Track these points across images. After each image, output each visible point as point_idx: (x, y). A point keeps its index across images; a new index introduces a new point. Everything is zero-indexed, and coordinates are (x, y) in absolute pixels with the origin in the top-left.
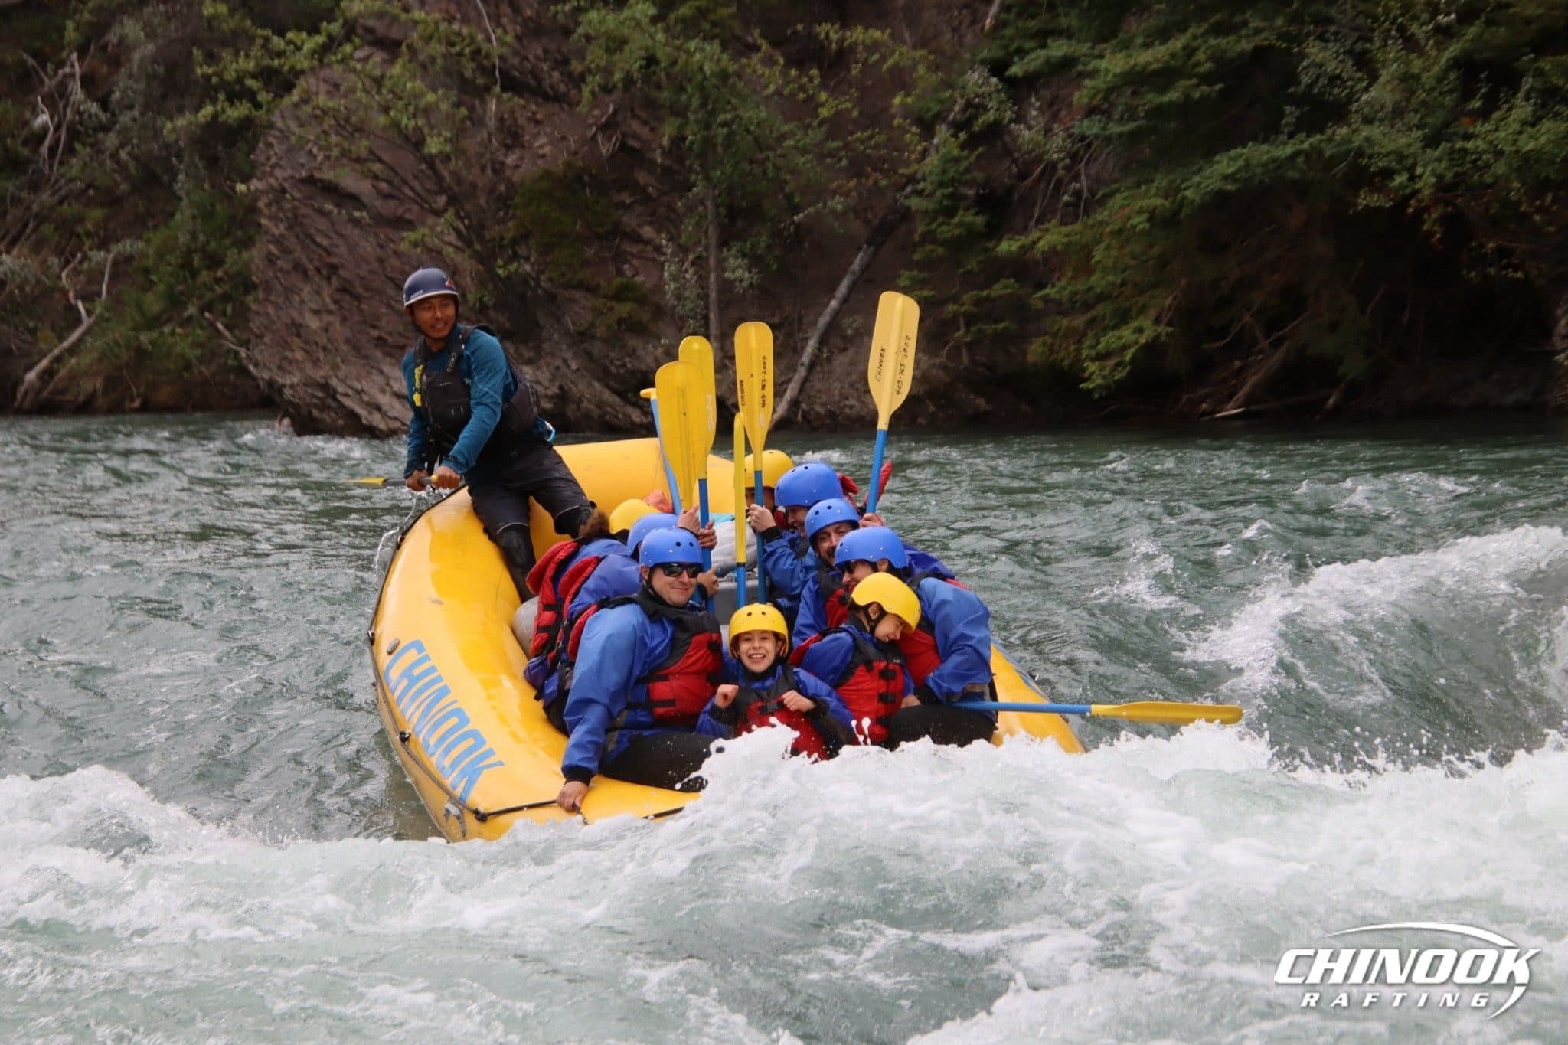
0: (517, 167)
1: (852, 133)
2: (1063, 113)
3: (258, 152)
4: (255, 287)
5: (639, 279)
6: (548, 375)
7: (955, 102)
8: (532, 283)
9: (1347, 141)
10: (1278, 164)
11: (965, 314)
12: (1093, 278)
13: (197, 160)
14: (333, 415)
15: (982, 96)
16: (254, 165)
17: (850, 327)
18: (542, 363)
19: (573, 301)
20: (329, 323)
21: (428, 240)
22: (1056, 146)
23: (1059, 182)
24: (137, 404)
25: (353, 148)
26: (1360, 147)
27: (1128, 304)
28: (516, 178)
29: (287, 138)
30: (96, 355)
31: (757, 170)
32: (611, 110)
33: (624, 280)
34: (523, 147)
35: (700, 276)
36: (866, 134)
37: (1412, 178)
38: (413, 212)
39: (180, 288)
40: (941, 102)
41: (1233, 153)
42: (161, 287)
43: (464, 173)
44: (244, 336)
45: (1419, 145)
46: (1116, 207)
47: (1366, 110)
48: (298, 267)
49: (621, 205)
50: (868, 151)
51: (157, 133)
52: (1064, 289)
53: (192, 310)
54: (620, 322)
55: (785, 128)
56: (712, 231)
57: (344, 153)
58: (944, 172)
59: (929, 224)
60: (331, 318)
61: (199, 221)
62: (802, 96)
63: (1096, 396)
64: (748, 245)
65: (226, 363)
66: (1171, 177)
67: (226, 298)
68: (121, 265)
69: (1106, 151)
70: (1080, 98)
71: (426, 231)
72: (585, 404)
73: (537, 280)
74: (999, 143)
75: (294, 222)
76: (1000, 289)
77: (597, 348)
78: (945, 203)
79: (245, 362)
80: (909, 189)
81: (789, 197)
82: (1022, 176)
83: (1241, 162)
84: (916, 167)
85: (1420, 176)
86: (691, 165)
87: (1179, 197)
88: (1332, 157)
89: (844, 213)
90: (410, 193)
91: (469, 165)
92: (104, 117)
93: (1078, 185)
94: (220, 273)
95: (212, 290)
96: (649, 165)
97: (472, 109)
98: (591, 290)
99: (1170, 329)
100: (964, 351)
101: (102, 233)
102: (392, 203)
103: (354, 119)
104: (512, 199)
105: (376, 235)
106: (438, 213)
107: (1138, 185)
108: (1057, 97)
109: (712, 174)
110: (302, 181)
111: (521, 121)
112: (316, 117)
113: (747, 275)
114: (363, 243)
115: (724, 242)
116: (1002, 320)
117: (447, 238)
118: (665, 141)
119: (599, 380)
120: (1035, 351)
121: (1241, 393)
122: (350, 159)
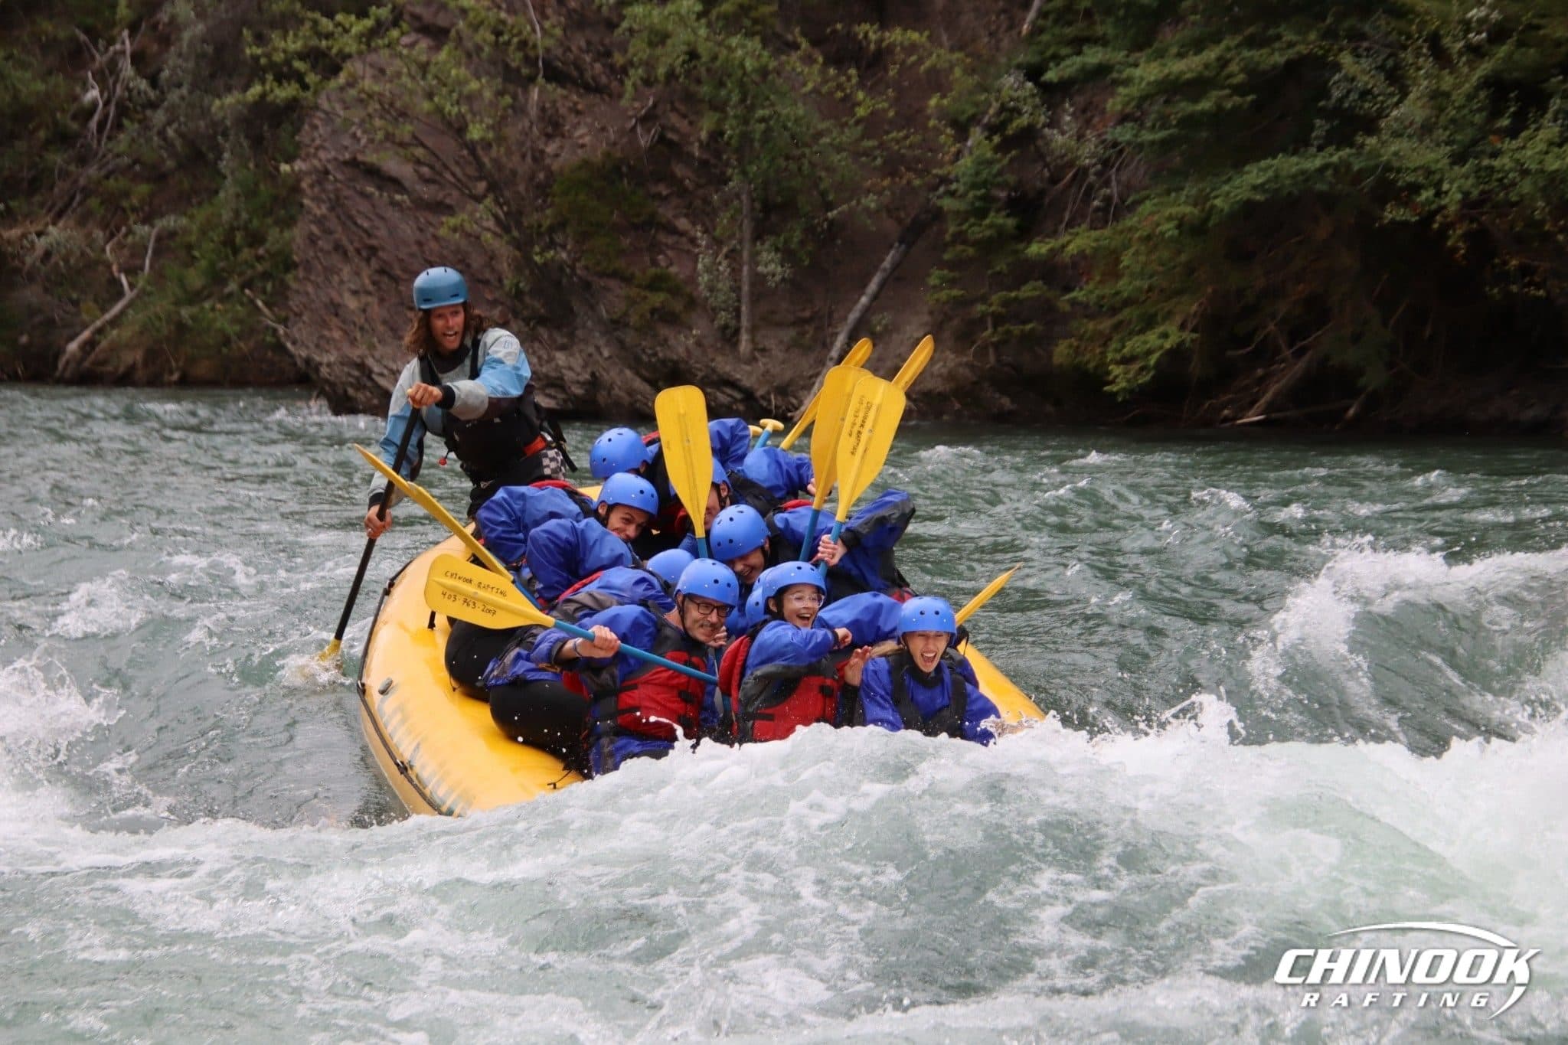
0: (557, 156)
1: (887, 133)
2: (1096, 120)
3: (303, 133)
4: (295, 266)
5: (673, 270)
6: (580, 361)
7: (990, 105)
8: (568, 270)
9: (1375, 154)
10: (1306, 176)
11: (993, 314)
12: (1121, 282)
13: (242, 139)
14: (368, 394)
15: (1017, 100)
16: (298, 146)
17: (879, 323)
18: (575, 349)
19: (607, 289)
20: (367, 304)
21: (467, 226)
22: (1088, 153)
23: (1090, 187)
24: (175, 377)
25: (397, 132)
26: (1388, 162)
27: (1152, 310)
28: (555, 167)
29: (332, 121)
30: (137, 328)
31: (793, 166)
32: (651, 103)
33: (659, 270)
34: (563, 136)
35: (733, 270)
36: (902, 134)
37: (1439, 194)
38: (453, 197)
39: (222, 264)
40: (976, 104)
41: (1263, 163)
42: (204, 263)
43: (504, 160)
44: (283, 314)
45: (1446, 161)
46: (1146, 213)
47: (1395, 126)
48: (338, 247)
49: (658, 196)
50: (903, 151)
51: (205, 112)
52: (1091, 292)
53: (232, 286)
54: (653, 311)
55: (822, 126)
56: (747, 226)
57: (389, 137)
58: (977, 174)
59: (960, 224)
60: (370, 299)
61: (243, 199)
62: (839, 94)
63: (1120, 399)
64: (782, 239)
65: (264, 340)
66: (1201, 186)
67: (266, 276)
68: (164, 240)
69: (1138, 158)
70: (1114, 104)
71: (466, 217)
72: (616, 391)
73: (573, 268)
74: (1032, 148)
75: (336, 204)
76: (1029, 291)
77: (630, 337)
78: (977, 204)
79: (283, 339)
80: (942, 189)
81: (823, 194)
82: (1054, 180)
83: (1270, 173)
84: (950, 168)
85: (1446, 193)
86: (728, 159)
87: (1208, 205)
88: (1360, 171)
89: (878, 211)
90: (452, 179)
91: (509, 153)
92: (152, 94)
93: (1108, 191)
94: (261, 251)
95: (253, 267)
96: (687, 158)
97: (515, 97)
98: (627, 280)
99: (1195, 336)
100: (991, 351)
101: (147, 208)
102: (433, 188)
103: (398, 104)
104: (551, 187)
105: (416, 218)
106: (478, 199)
107: (1168, 192)
108: (1091, 103)
109: (748, 168)
110: (345, 163)
111: (562, 111)
112: (361, 101)
113: (779, 269)
114: (403, 226)
115: (758, 236)
116: (1029, 321)
117: (485, 224)
118: (704, 135)
119: (630, 368)
120: (1062, 352)
121: (1263, 401)
122: (393, 142)
